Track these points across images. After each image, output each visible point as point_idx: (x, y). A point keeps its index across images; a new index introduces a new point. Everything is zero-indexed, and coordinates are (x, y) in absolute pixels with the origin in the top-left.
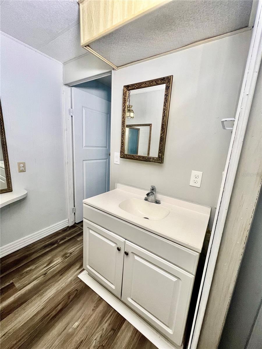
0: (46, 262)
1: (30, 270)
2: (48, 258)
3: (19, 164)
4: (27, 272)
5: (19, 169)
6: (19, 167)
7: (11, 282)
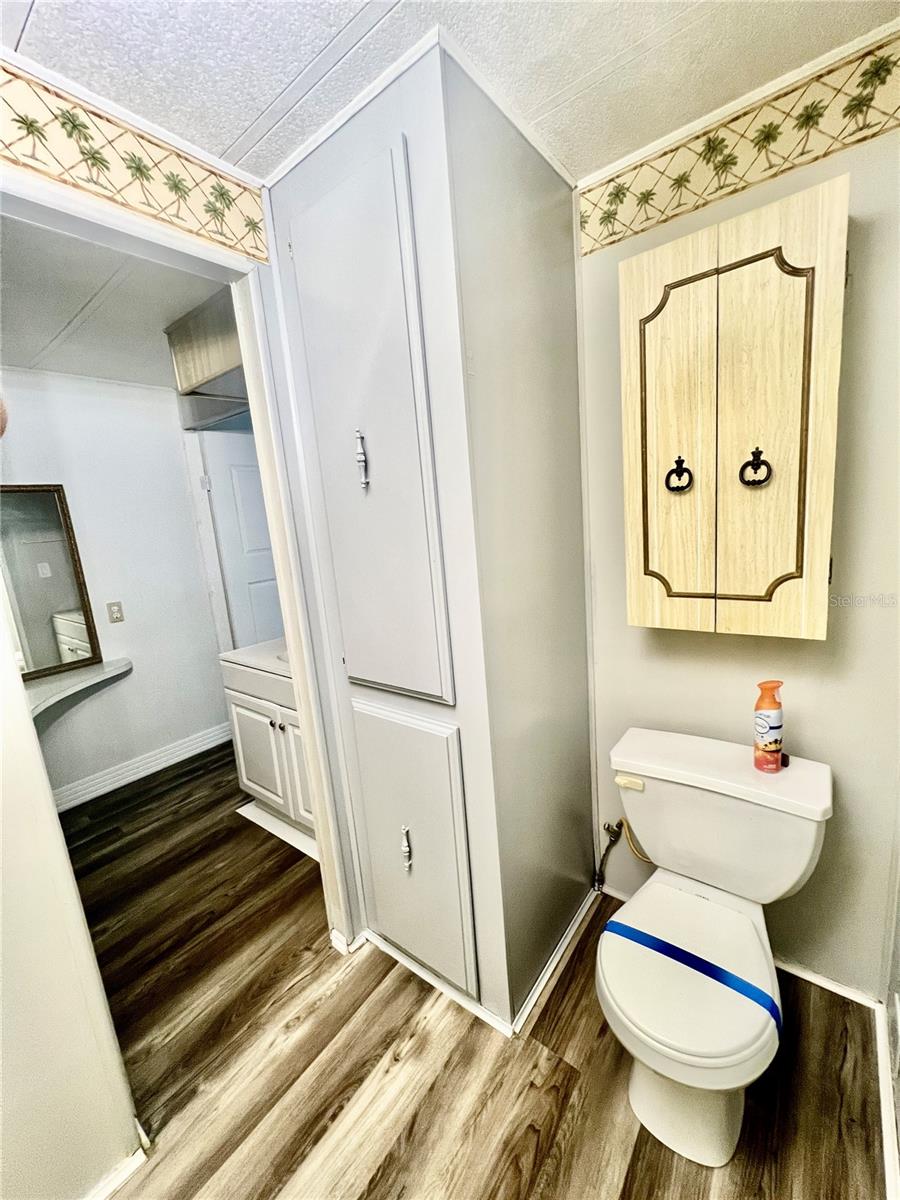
0: (177, 797)
1: (150, 810)
2: (183, 791)
3: (110, 606)
4: (142, 813)
5: (111, 616)
6: (111, 613)
7: (115, 826)
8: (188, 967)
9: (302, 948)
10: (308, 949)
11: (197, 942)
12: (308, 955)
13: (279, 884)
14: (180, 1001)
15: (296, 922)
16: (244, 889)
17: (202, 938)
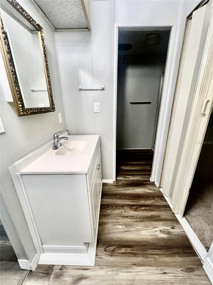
8: (140, 198)
9: (120, 186)
10: (119, 185)
11: (137, 203)
12: (120, 184)
13: (112, 202)
14: (143, 193)
15: (117, 190)
16: (120, 209)
17: (135, 203)
